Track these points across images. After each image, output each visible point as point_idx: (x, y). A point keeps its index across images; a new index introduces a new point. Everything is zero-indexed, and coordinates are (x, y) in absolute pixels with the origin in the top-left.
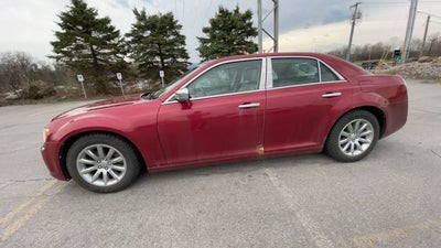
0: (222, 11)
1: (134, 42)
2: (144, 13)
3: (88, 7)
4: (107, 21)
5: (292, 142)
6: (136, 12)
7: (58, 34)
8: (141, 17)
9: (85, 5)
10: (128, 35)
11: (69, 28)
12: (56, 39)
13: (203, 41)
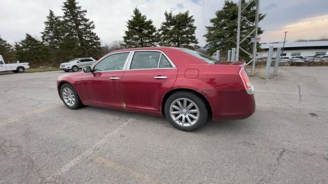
0: (227, 4)
1: (163, 33)
2: (170, 14)
3: (142, 15)
4: (150, 22)
5: (141, 105)
6: (166, 14)
7: (126, 32)
8: (169, 17)
9: (140, 14)
10: (159, 30)
11: (132, 28)
12: (125, 35)
13: (209, 29)
